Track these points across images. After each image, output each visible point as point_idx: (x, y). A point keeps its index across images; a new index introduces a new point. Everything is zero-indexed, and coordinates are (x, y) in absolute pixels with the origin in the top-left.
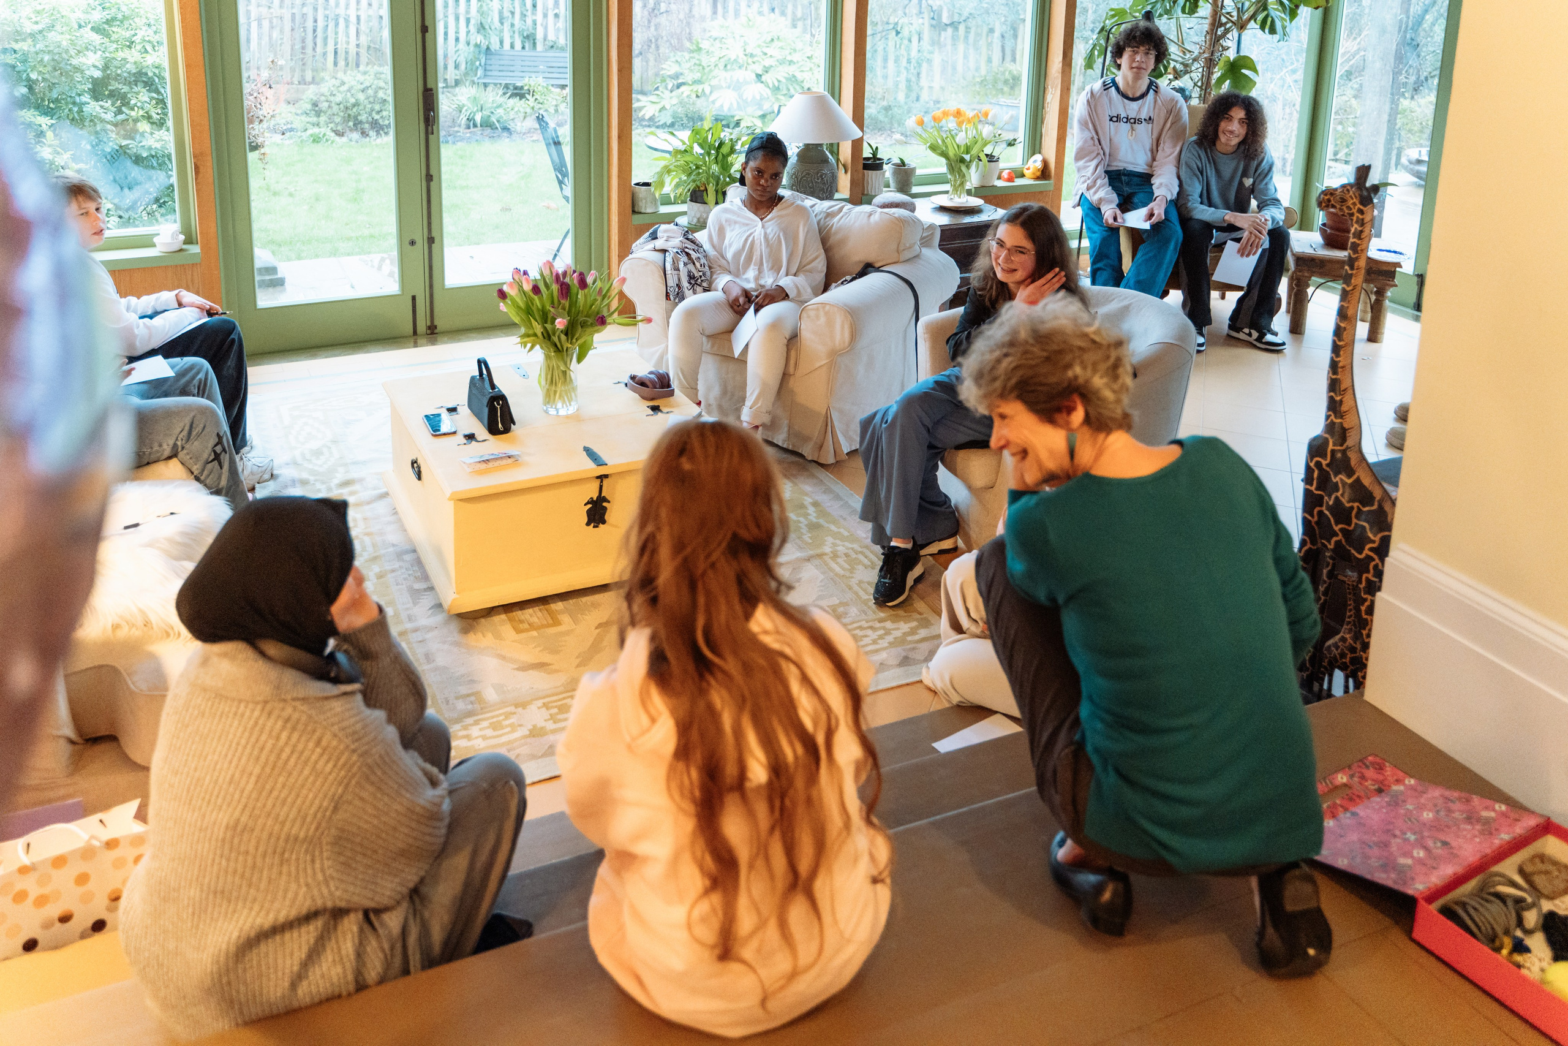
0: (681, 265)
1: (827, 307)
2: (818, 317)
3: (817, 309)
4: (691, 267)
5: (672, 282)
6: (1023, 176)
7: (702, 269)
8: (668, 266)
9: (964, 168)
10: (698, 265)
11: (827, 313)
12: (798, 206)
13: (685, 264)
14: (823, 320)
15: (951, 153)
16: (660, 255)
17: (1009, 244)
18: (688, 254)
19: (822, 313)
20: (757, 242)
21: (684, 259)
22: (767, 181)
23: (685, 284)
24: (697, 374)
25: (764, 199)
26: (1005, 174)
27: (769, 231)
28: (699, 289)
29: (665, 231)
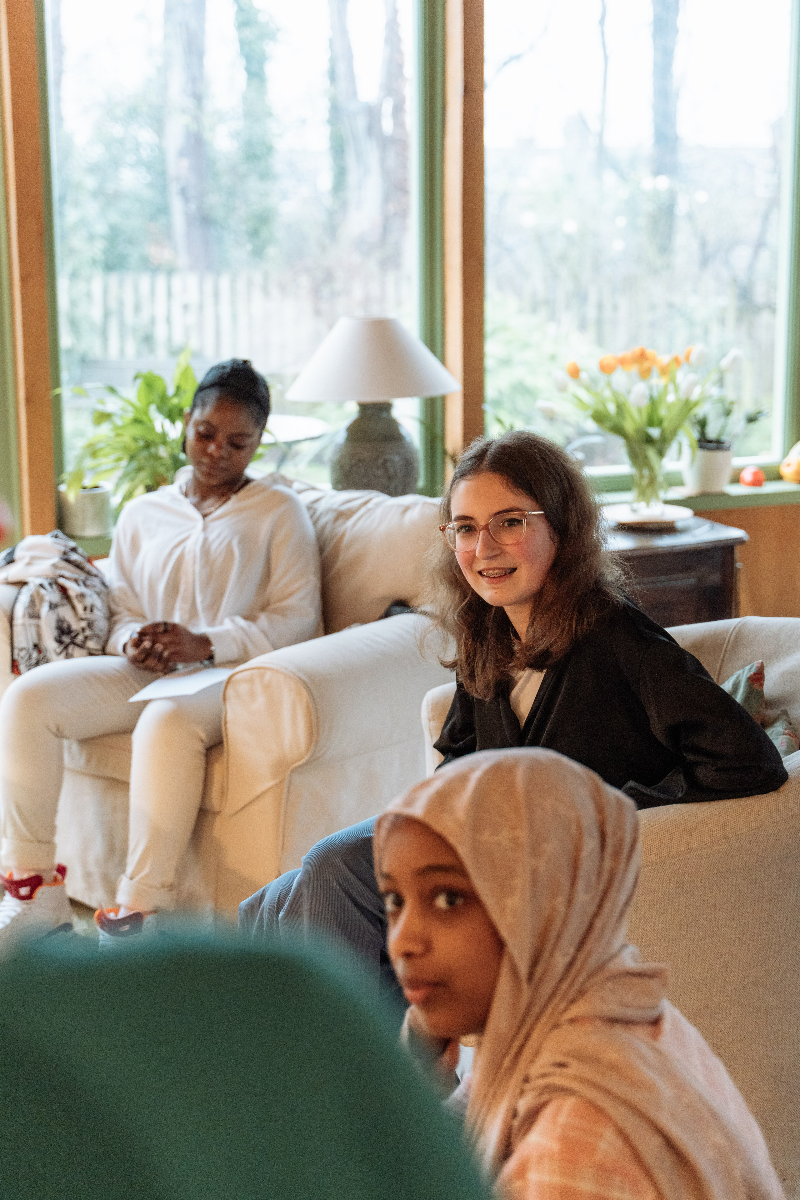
0: (45, 610)
1: (268, 675)
2: (252, 695)
3: (251, 681)
4: (66, 612)
5: (23, 640)
6: (779, 477)
7: (88, 615)
8: (20, 611)
9: (651, 453)
10: (79, 607)
11: (267, 687)
12: (276, 493)
13: (53, 606)
14: (261, 701)
15: (629, 426)
16: (12, 591)
17: (481, 517)
18: (63, 590)
19: (258, 688)
20: (188, 558)
21: (54, 596)
22: (219, 447)
23: (50, 644)
24: (54, 812)
25: (214, 482)
26: (747, 476)
27: (212, 537)
28: (77, 651)
29: (31, 548)
